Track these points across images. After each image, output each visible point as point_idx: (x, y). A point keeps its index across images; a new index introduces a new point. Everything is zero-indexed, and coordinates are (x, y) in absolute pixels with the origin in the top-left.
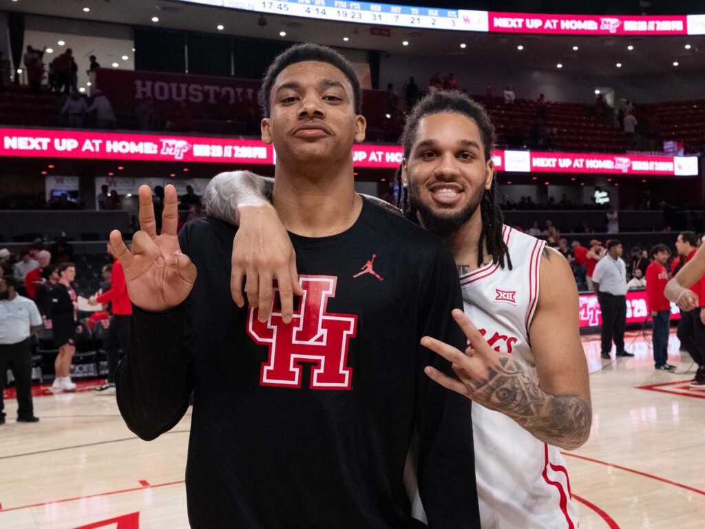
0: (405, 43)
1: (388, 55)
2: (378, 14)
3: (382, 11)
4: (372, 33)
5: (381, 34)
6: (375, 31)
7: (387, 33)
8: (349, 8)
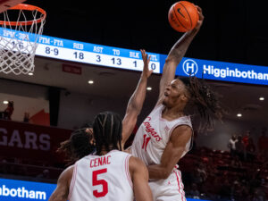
0: (91, 82)
1: (68, 93)
2: (78, 52)
3: (85, 49)
4: (64, 70)
5: (72, 72)
6: (67, 68)
7: (78, 71)
8: (52, 44)
